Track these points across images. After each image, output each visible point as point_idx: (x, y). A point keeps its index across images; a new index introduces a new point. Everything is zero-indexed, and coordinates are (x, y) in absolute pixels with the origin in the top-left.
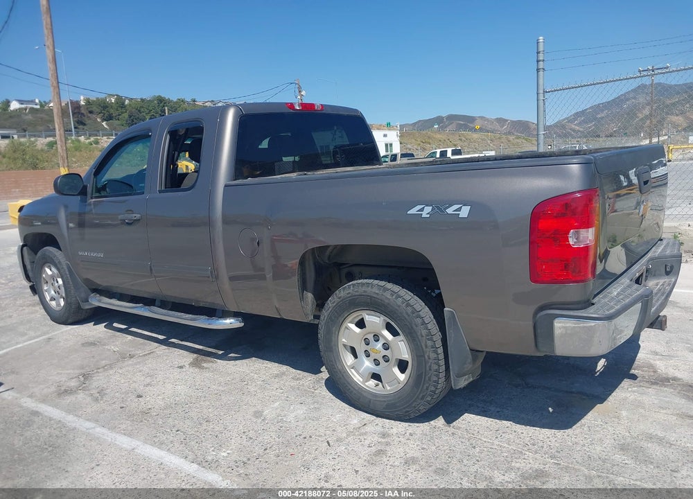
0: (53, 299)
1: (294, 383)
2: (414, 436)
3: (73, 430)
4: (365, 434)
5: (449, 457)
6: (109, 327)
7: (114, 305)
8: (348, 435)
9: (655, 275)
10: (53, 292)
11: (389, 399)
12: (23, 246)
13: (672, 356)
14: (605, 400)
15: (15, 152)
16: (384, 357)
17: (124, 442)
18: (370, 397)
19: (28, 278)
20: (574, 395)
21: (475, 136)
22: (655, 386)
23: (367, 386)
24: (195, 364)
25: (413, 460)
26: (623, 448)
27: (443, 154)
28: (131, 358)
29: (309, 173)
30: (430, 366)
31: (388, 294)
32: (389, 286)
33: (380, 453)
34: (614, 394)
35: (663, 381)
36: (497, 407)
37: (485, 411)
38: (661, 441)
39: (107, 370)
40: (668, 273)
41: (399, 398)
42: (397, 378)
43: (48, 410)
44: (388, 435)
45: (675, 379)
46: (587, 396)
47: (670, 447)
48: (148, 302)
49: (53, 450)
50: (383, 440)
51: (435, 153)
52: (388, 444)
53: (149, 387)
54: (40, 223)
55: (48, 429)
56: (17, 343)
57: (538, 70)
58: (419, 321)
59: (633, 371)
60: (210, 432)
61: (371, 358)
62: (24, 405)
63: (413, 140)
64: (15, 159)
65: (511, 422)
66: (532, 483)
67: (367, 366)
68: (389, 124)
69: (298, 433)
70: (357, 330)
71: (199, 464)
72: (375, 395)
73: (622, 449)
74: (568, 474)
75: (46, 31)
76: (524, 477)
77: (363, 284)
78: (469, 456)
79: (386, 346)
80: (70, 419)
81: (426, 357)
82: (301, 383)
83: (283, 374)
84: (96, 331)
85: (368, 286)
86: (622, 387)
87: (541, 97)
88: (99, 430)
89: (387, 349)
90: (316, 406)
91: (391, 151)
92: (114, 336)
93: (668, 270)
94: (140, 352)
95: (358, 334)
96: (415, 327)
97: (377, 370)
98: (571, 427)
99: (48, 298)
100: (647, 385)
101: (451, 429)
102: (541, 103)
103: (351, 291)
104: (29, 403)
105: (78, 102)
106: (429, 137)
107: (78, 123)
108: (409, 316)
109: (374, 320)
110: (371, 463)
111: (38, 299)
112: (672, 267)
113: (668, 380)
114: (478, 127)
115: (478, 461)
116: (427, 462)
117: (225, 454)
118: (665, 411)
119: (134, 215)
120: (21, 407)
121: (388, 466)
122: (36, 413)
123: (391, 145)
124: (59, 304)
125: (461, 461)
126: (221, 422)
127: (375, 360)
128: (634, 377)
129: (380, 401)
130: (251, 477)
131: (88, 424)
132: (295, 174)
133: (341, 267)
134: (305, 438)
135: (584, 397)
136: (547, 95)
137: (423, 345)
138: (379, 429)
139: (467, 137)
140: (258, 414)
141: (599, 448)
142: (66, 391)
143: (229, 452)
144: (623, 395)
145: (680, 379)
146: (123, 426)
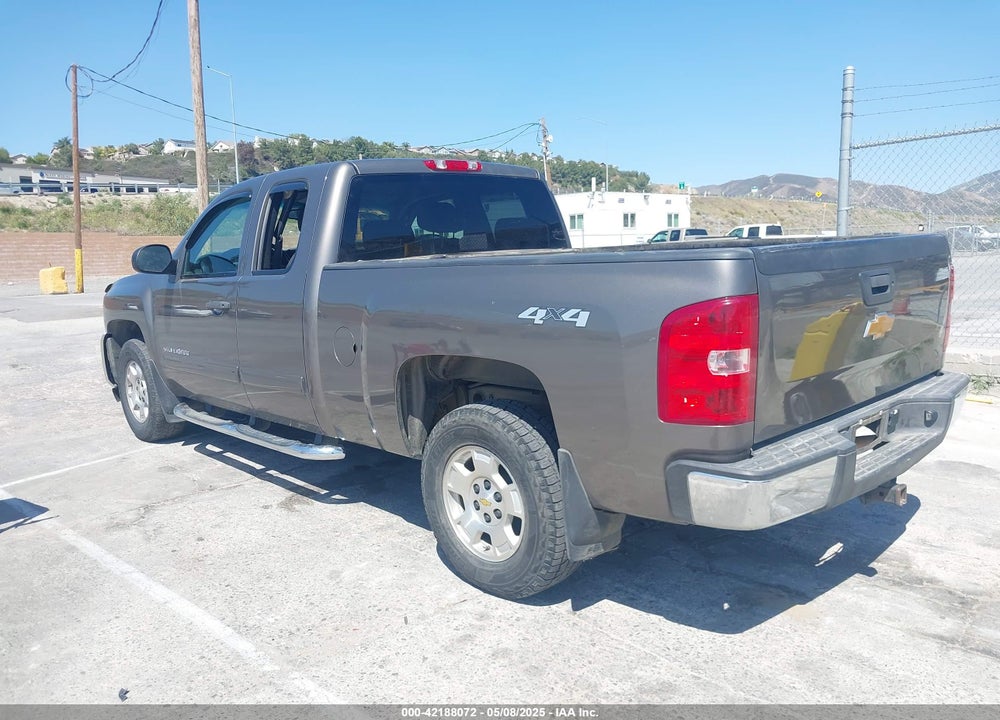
0: (137, 407)
1: (399, 540)
2: (521, 623)
3: (107, 572)
4: (458, 612)
5: (554, 654)
6: (201, 449)
7: (199, 420)
8: (435, 613)
9: (908, 426)
10: (137, 399)
11: (499, 568)
12: (106, 337)
13: (946, 549)
14: (811, 600)
15: (160, 210)
16: (496, 510)
17: (159, 592)
18: (476, 564)
19: (111, 378)
20: (771, 589)
21: (814, 207)
22: (896, 588)
23: (475, 550)
24: (286, 505)
25: (506, 652)
26: (801, 667)
27: (754, 232)
28: (211, 490)
29: (450, 256)
30: (545, 527)
31: (498, 426)
32: (502, 414)
33: (468, 638)
34: (829, 592)
35: (913, 581)
36: (652, 595)
37: (633, 599)
38: (862, 663)
39: (176, 503)
40: (928, 424)
41: (509, 567)
42: (508, 541)
43: (89, 547)
44: (488, 617)
45: (931, 581)
46: (788, 592)
47: (870, 673)
48: (238, 418)
49: (72, 595)
50: (478, 623)
51: (741, 230)
52: (481, 628)
53: (218, 529)
54: (135, 307)
55: (78, 569)
56: (85, 461)
57: (843, 115)
58: (533, 464)
59: (874, 565)
60: (266, 592)
61: (482, 513)
62: (63, 537)
63: (718, 210)
64: (160, 220)
65: (661, 617)
66: (648, 698)
67: (476, 522)
68: (682, 186)
69: (374, 603)
70: (466, 472)
71: (235, 629)
72: (482, 562)
73: (799, 668)
74: (703, 693)
75: (192, 51)
76: (641, 690)
77: (471, 410)
78: (581, 655)
79: (498, 498)
80: (108, 560)
81: (540, 515)
82: (408, 539)
83: (390, 526)
84: (182, 453)
85: (477, 414)
86: (846, 585)
87: (846, 156)
88: (137, 576)
89: (499, 500)
90: (413, 571)
91: (676, 225)
92: (202, 461)
93: (928, 419)
94: (225, 484)
95: (468, 477)
96: (527, 472)
97: (487, 528)
98: (741, 632)
99: (132, 407)
100: (886, 584)
101: (576, 617)
102: (846, 164)
103: (457, 418)
104: (69, 536)
105: (251, 145)
106: (742, 206)
107: (249, 173)
108: (521, 456)
109: (485, 460)
110: (448, 650)
111: (121, 406)
112: (935, 417)
113: (920, 581)
114: (818, 194)
115: (590, 663)
116: (521, 657)
117: (272, 620)
118: (891, 624)
119: (223, 303)
120: (58, 539)
121: (469, 657)
122: (72, 549)
123: (676, 216)
124: (142, 414)
125: (567, 660)
126: (285, 580)
127: (485, 514)
128: (872, 572)
129: (488, 571)
130: (292, 651)
131: (126, 567)
132: (428, 257)
133: (470, 387)
134: (380, 610)
135: (783, 594)
136: (855, 153)
137: (536, 497)
138: (481, 608)
139: (802, 208)
140: (335, 575)
141: (765, 663)
142: (118, 525)
143: (278, 617)
144: (842, 595)
145: (939, 581)
146: (165, 574)
